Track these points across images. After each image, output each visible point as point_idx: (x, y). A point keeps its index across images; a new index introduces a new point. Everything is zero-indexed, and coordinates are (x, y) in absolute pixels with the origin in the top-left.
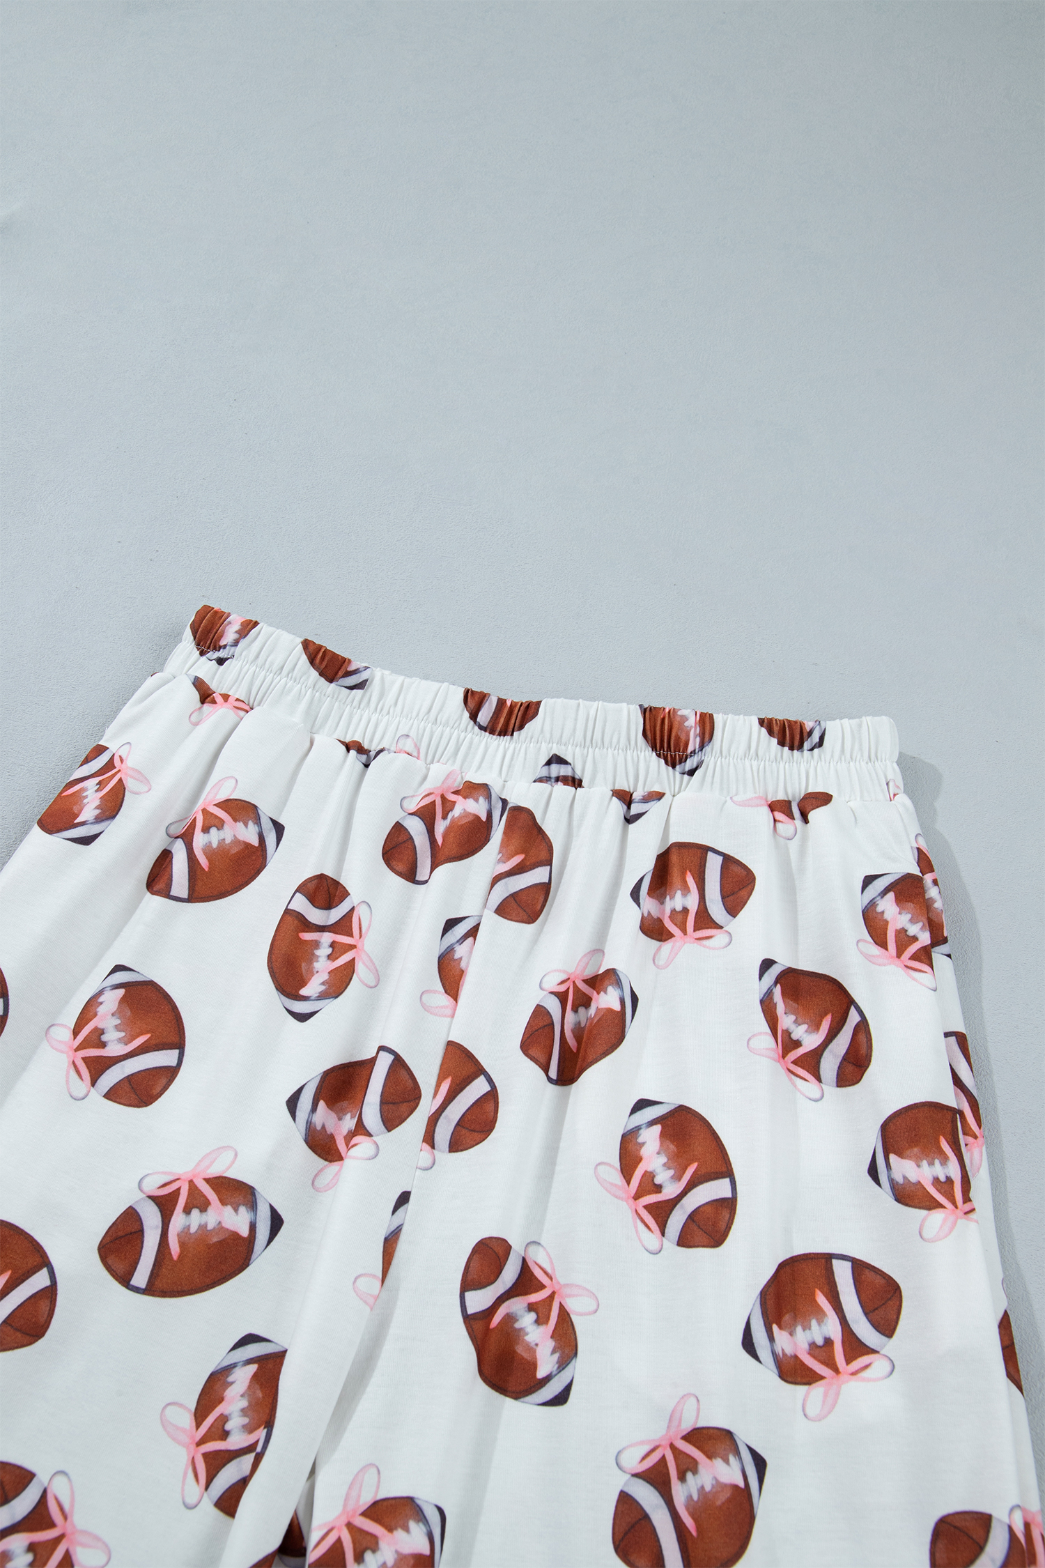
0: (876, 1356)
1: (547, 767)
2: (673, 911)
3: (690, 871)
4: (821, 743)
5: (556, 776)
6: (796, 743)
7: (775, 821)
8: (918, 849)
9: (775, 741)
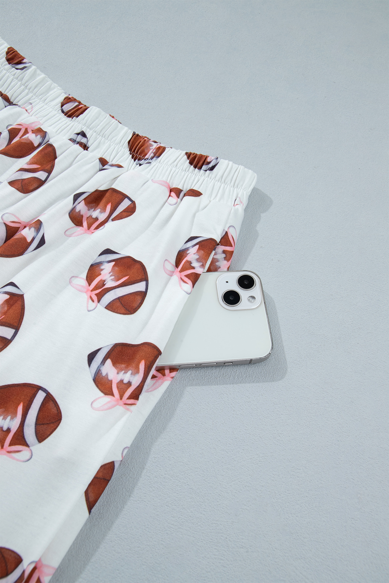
0: (27, 448)
1: (76, 135)
2: (91, 216)
3: (111, 203)
4: (212, 169)
5: (79, 141)
6: (199, 165)
7: (170, 196)
8: (226, 233)
9: (188, 161)
